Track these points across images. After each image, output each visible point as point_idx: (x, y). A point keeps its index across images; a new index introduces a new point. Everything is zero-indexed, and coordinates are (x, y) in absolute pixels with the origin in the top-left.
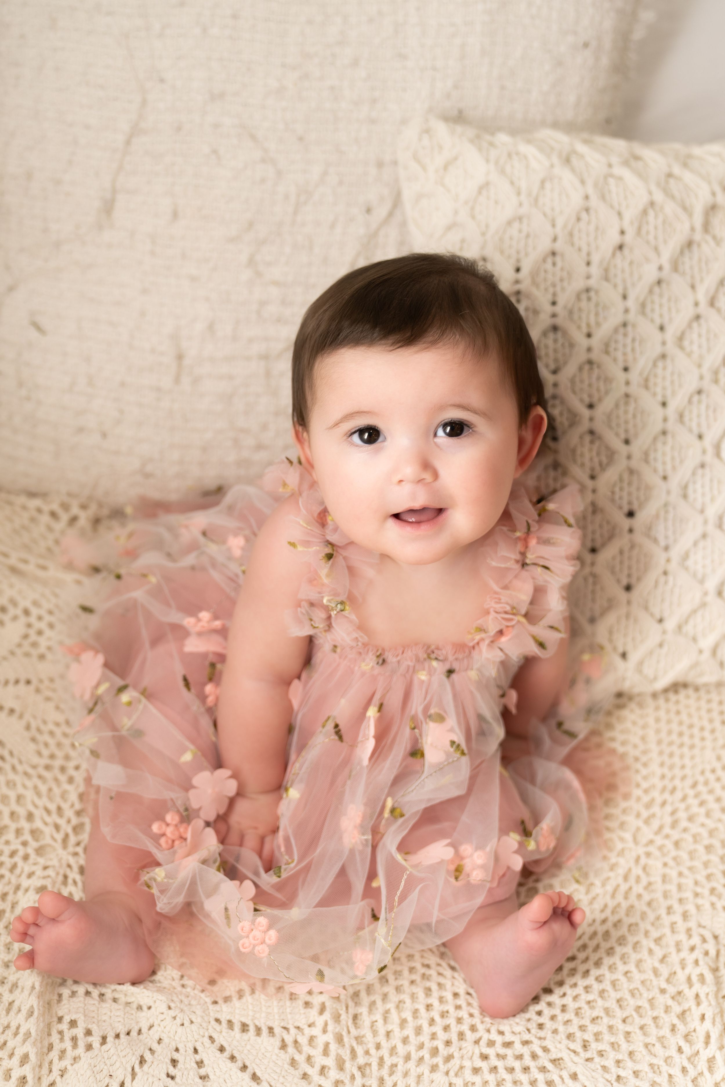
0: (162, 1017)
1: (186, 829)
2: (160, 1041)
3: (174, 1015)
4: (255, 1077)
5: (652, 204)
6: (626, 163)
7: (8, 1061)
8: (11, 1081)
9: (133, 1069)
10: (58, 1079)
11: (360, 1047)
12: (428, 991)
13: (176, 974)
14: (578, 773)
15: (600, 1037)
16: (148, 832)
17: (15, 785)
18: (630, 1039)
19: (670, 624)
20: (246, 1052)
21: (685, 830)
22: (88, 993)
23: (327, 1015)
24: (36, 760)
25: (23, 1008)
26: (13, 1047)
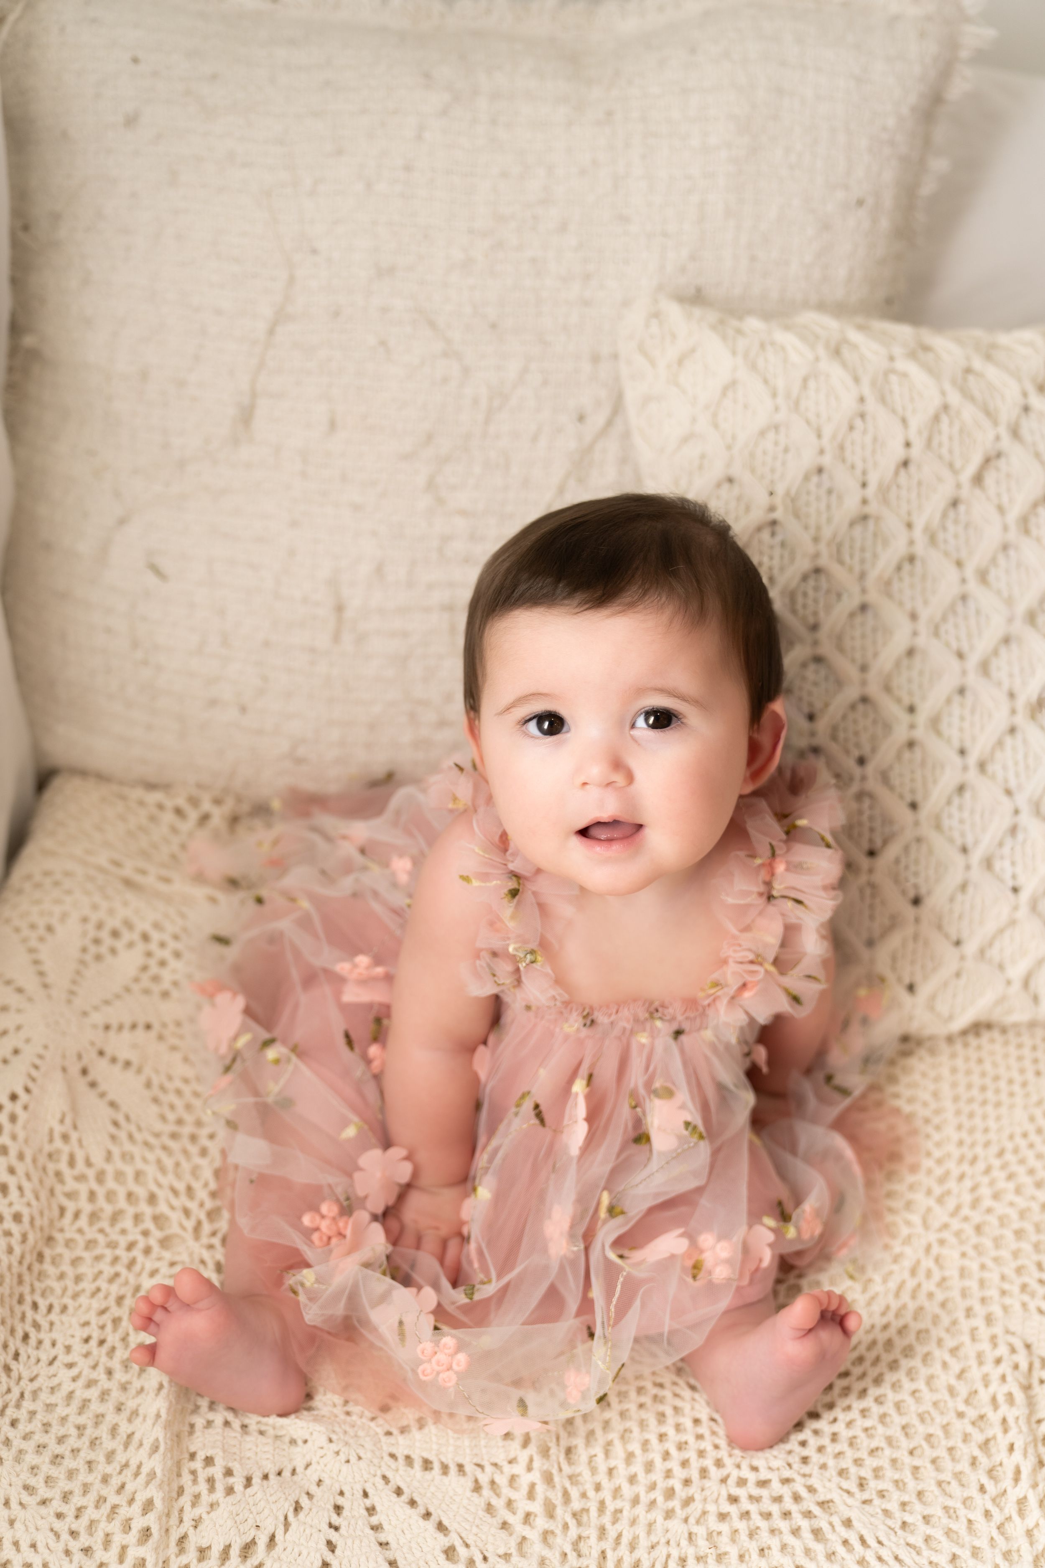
0: (322, 1452)
1: (347, 1223)
2: (319, 1482)
3: (336, 1450)
4: (441, 1527)
5: (946, 407)
6: (912, 355)
7: (127, 1509)
8: (131, 1534)
9: (286, 1518)
10: (191, 1532)
11: (575, 1488)
12: (661, 1416)
13: (338, 1400)
14: (853, 1139)
15: (881, 1474)
16: (297, 1225)
17: (132, 1158)
18: (919, 1476)
19: (970, 948)
20: (429, 1495)
21: (989, 1211)
22: (227, 1423)
23: (532, 1449)
24: (159, 1126)
25: (145, 1442)
26: (133, 1490)
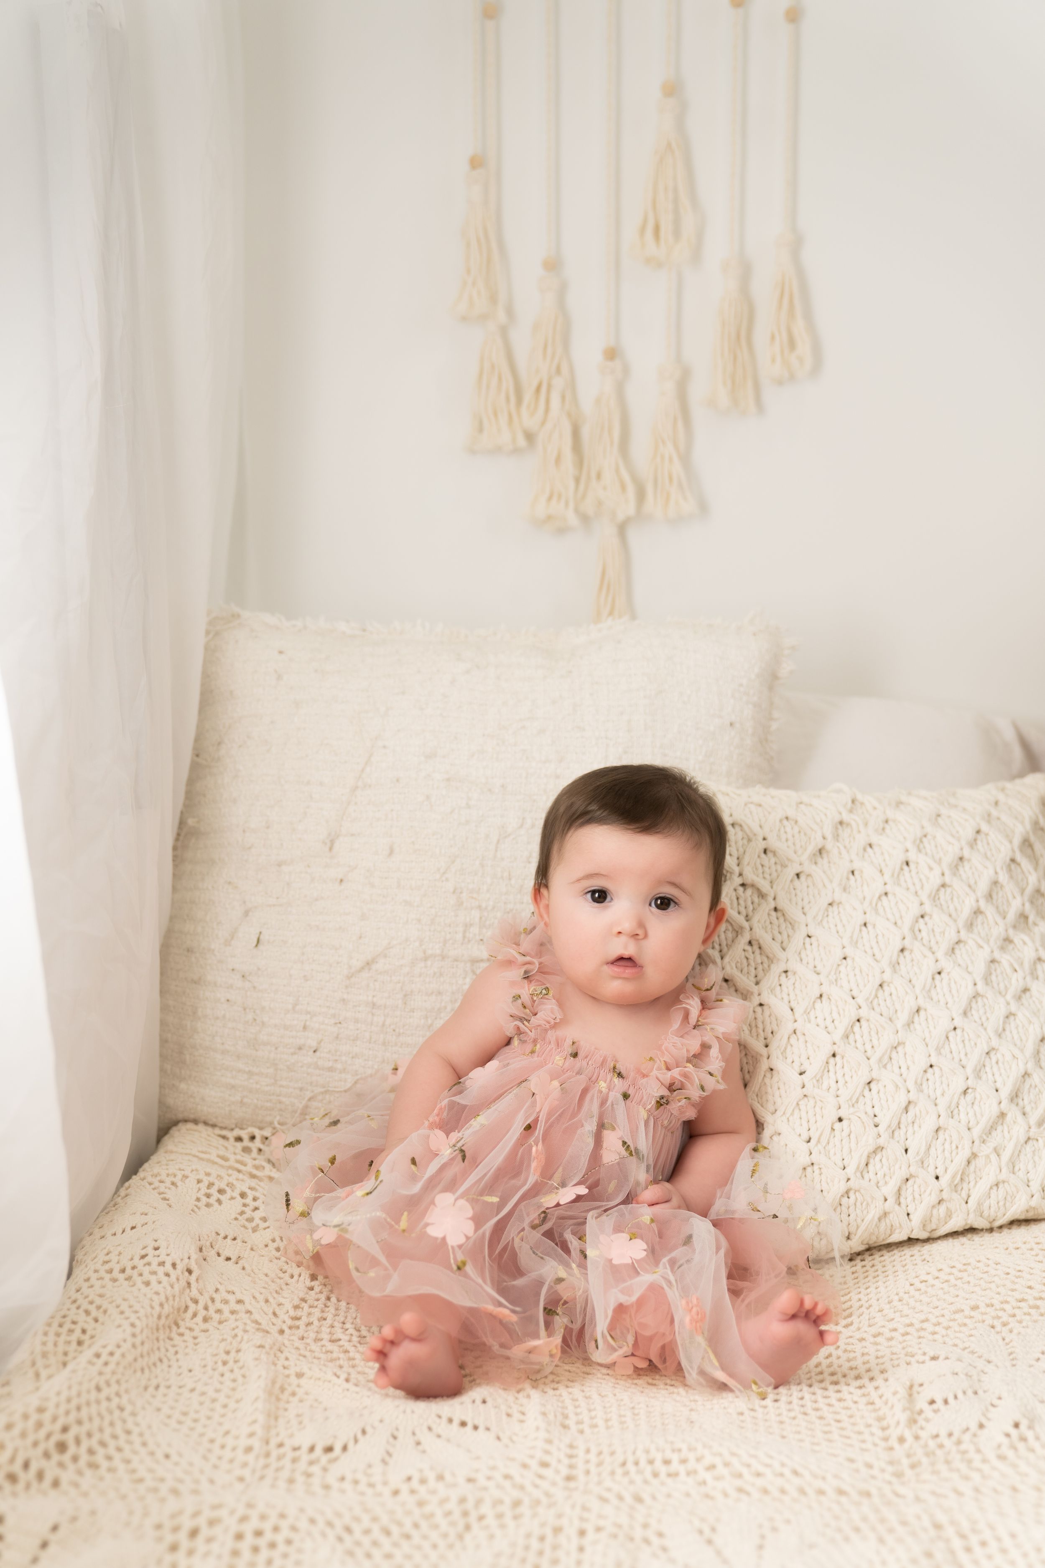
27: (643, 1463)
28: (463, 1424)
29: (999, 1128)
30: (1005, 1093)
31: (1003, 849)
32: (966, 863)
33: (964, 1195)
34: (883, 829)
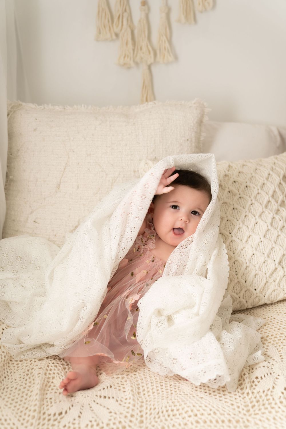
9: (70, 408)
26: (29, 414)
27: (165, 412)
28: (105, 397)
29: (275, 273)
30: (277, 261)
31: (277, 179)
32: (265, 185)
33: (264, 294)
34: (239, 175)
